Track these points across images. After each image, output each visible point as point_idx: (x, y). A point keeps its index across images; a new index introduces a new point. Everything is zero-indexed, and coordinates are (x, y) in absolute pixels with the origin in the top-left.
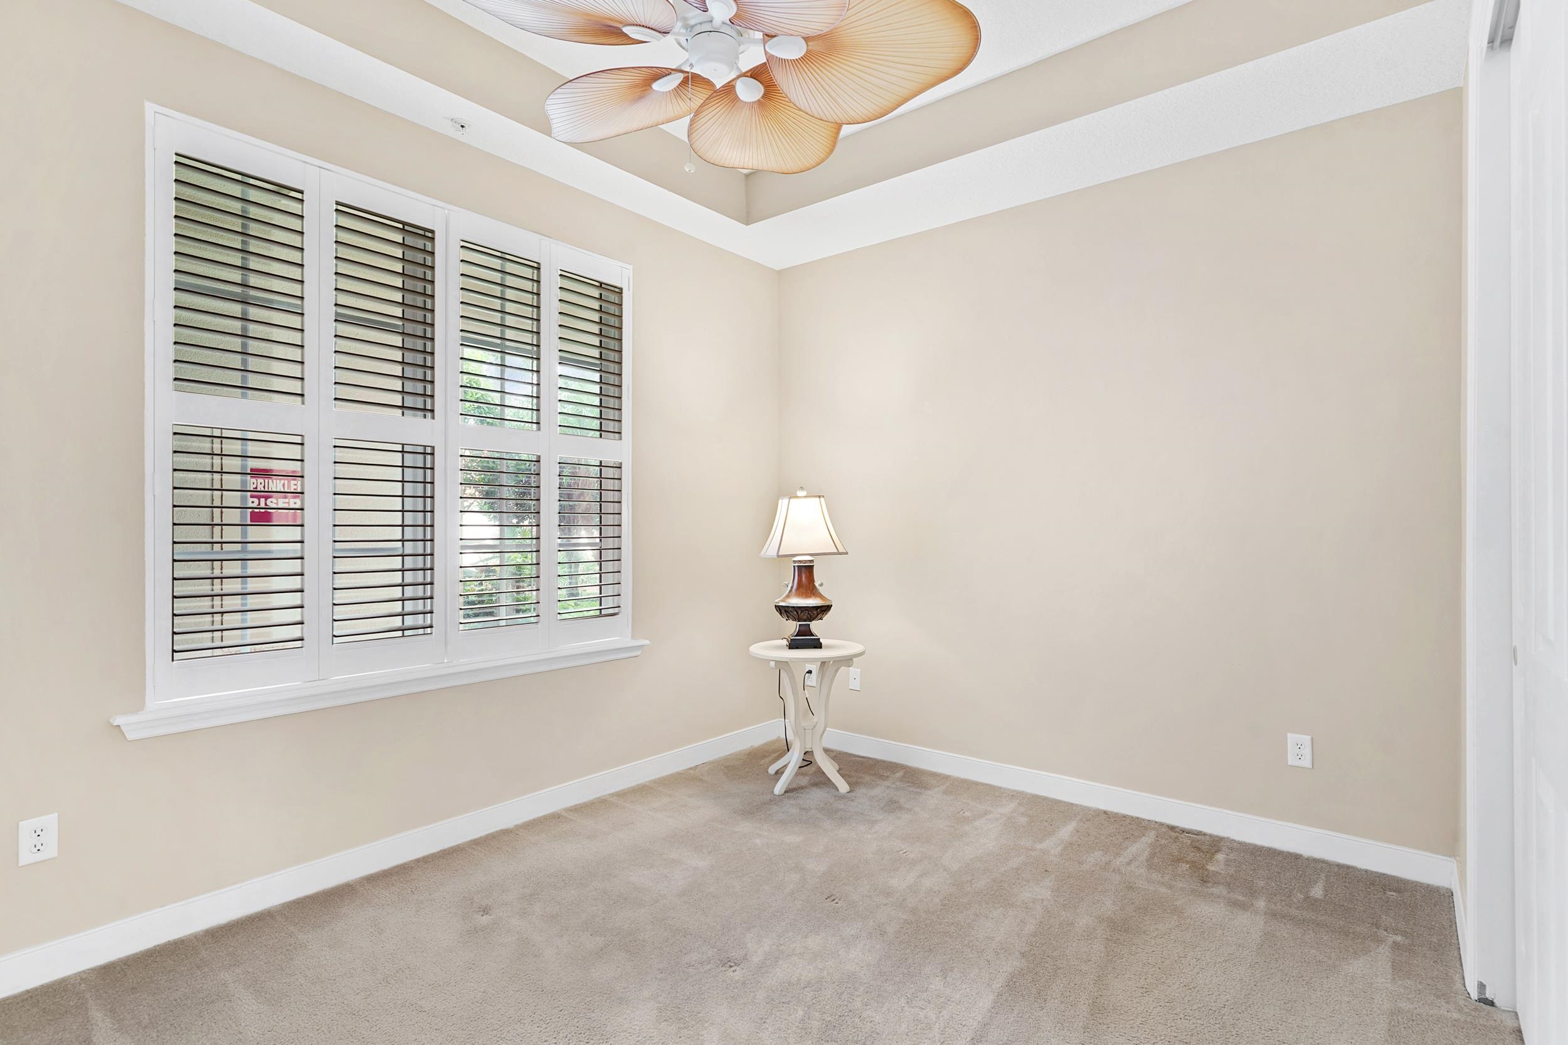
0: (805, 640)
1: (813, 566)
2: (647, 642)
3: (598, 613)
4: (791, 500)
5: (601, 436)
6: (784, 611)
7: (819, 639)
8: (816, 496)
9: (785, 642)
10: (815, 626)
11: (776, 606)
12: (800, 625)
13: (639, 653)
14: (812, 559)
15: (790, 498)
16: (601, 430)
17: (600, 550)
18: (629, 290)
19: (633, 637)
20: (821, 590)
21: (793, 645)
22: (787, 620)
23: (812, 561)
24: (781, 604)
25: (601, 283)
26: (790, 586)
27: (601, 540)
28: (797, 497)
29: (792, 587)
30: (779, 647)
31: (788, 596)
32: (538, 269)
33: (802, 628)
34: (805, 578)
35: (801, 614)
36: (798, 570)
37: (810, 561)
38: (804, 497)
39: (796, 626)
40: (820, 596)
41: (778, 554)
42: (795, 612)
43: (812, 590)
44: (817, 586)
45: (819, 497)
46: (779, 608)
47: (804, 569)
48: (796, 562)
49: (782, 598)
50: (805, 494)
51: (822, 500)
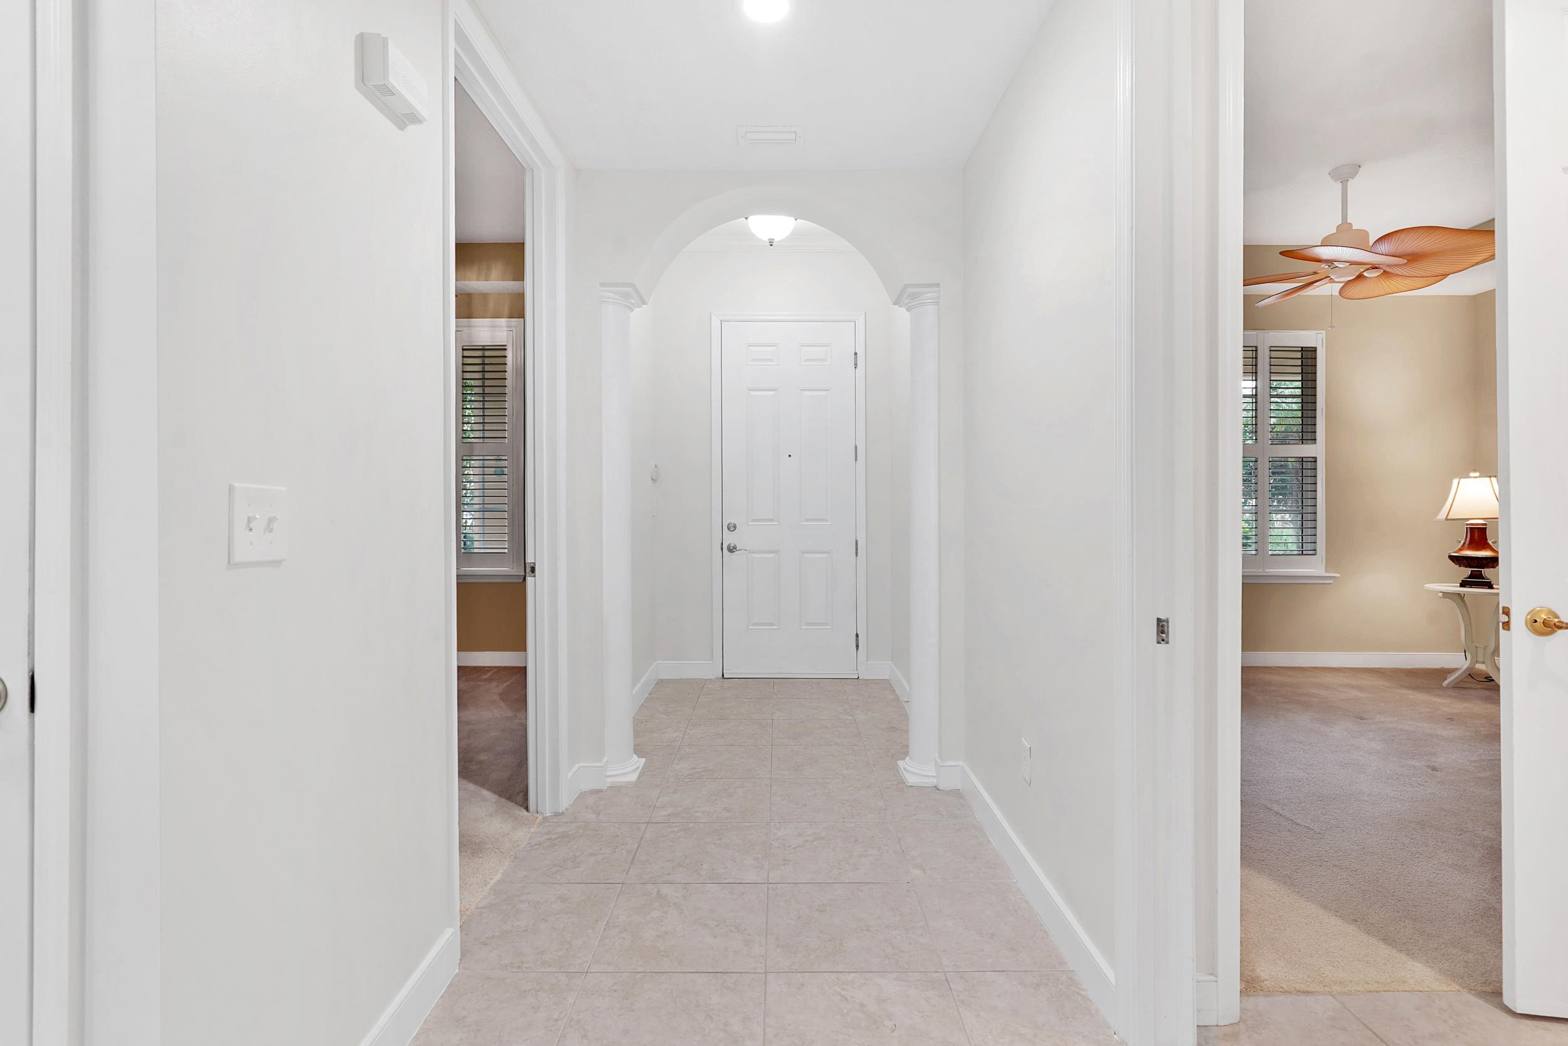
0: (1477, 580)
1: (1486, 528)
2: (1338, 575)
3: (1301, 552)
4: (1461, 480)
5: (1302, 443)
6: (1457, 560)
7: (1490, 582)
8: (1487, 477)
9: (1459, 585)
10: (1487, 572)
11: (1449, 556)
12: (1472, 571)
13: (1332, 582)
14: (1485, 523)
15: (1460, 478)
16: (1302, 439)
17: (1302, 514)
18: (1322, 346)
19: (1326, 571)
20: (1493, 545)
21: (1463, 584)
22: (1460, 567)
23: (1485, 525)
24: (1453, 554)
25: (1302, 348)
26: (1462, 543)
27: (1302, 508)
28: (1470, 477)
29: (1464, 543)
30: (1457, 586)
31: (1460, 550)
32: (1256, 351)
33: (1474, 573)
34: (1478, 535)
35: (1472, 562)
36: (1470, 531)
37: (1483, 524)
38: (1475, 477)
39: (1468, 571)
40: (1493, 550)
41: (1449, 518)
42: (1467, 561)
43: (1484, 545)
44: (1490, 542)
45: (1490, 477)
46: (1452, 558)
47: (1476, 531)
48: (1467, 524)
49: (1455, 550)
50: (1477, 474)
51: (1494, 479)
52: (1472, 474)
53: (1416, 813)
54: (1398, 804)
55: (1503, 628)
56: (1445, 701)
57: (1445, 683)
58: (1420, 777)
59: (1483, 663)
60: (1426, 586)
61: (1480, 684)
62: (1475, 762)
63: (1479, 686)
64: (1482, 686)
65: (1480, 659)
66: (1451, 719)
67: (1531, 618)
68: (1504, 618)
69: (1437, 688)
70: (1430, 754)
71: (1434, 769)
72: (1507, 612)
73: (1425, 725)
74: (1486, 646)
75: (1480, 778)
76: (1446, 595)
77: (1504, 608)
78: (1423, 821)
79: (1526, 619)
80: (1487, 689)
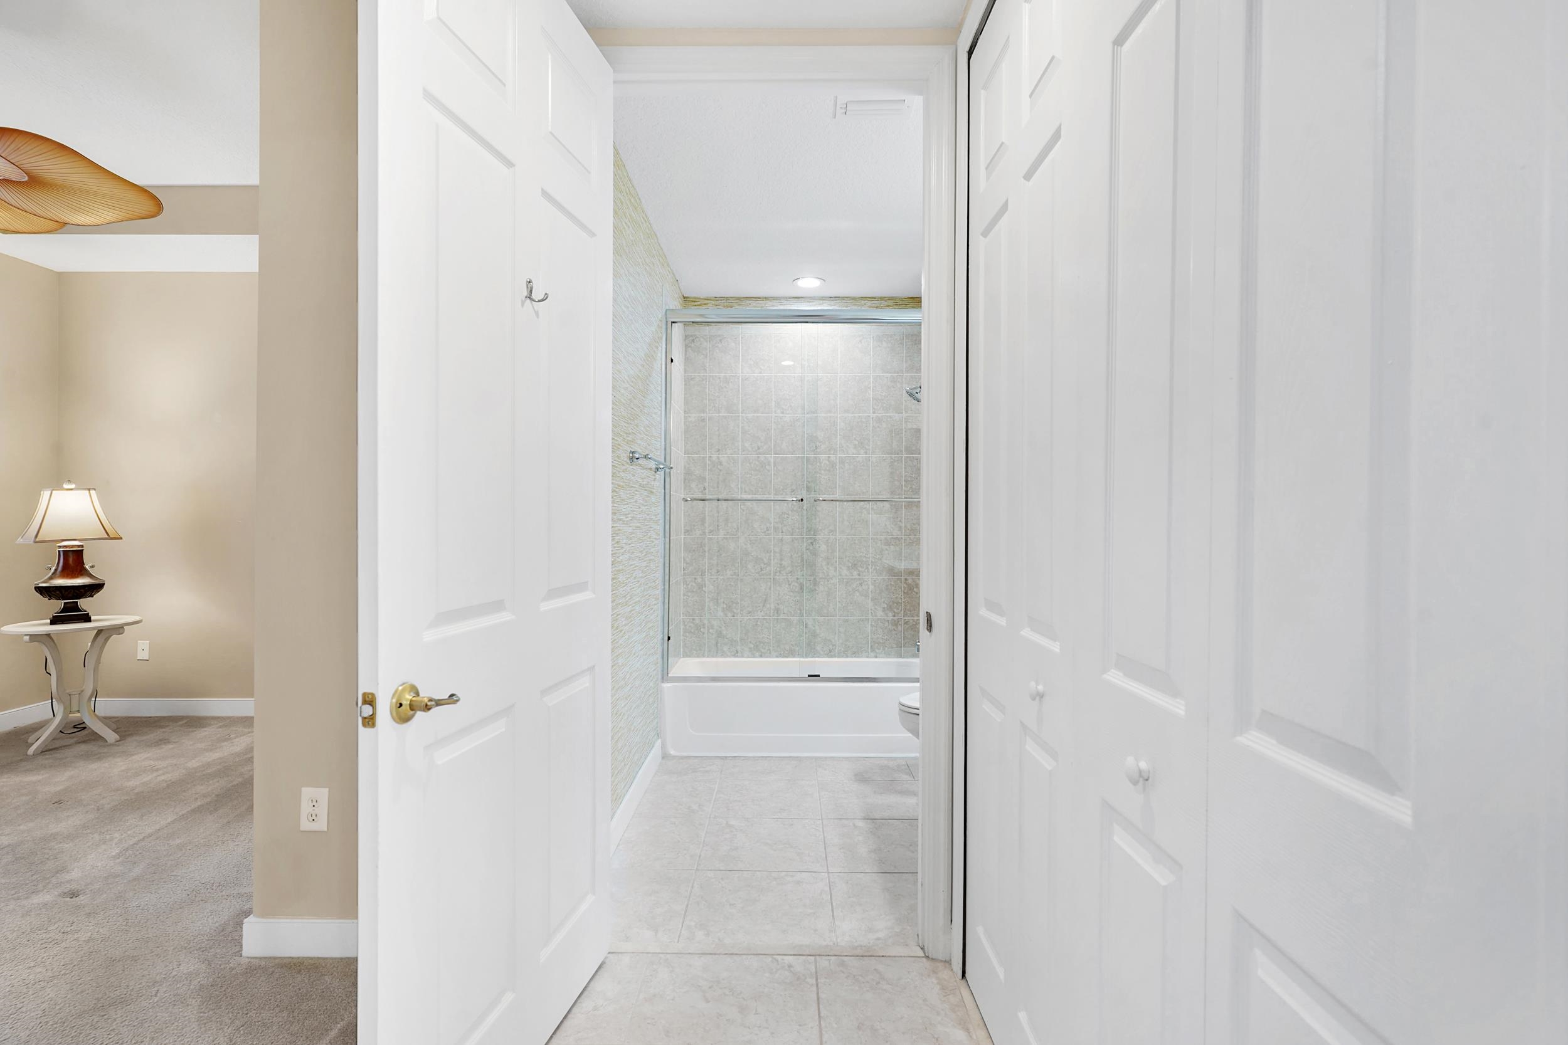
0: (72, 614)
1: (83, 550)
4: (54, 492)
6: (46, 592)
7: (88, 614)
8: (85, 489)
9: (49, 621)
10: (84, 603)
11: (35, 588)
12: (65, 603)
14: (81, 544)
15: (52, 490)
20: (91, 571)
21: (55, 621)
22: (49, 599)
23: (82, 546)
24: (41, 585)
26: (53, 569)
28: (65, 489)
29: (56, 570)
30: (45, 624)
31: (51, 578)
33: (68, 605)
34: (73, 561)
35: (67, 593)
36: (64, 554)
37: (79, 546)
38: (71, 489)
39: (60, 604)
40: (90, 576)
41: (37, 540)
42: (61, 592)
43: (81, 571)
44: (87, 567)
45: (89, 490)
46: (40, 590)
47: (71, 554)
48: (60, 547)
49: (42, 581)
50: (73, 486)
51: (93, 492)
52: (66, 486)
53: (82, 992)
54: (48, 990)
55: (364, 725)
56: (40, 777)
57: (31, 751)
58: (60, 919)
59: (78, 711)
60: (2, 629)
61: (73, 738)
62: (118, 856)
63: (72, 741)
64: (75, 739)
65: (75, 708)
66: (59, 802)
67: (397, 702)
68: (367, 710)
69: (21, 760)
70: (57, 872)
71: (74, 894)
72: (370, 700)
73: (31, 825)
74: (82, 691)
75: (134, 880)
76: (34, 637)
77: (364, 695)
78: (98, 999)
79: (391, 703)
80: (84, 742)
